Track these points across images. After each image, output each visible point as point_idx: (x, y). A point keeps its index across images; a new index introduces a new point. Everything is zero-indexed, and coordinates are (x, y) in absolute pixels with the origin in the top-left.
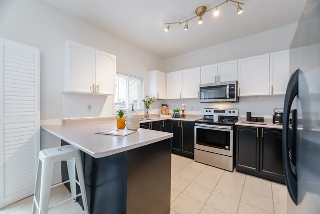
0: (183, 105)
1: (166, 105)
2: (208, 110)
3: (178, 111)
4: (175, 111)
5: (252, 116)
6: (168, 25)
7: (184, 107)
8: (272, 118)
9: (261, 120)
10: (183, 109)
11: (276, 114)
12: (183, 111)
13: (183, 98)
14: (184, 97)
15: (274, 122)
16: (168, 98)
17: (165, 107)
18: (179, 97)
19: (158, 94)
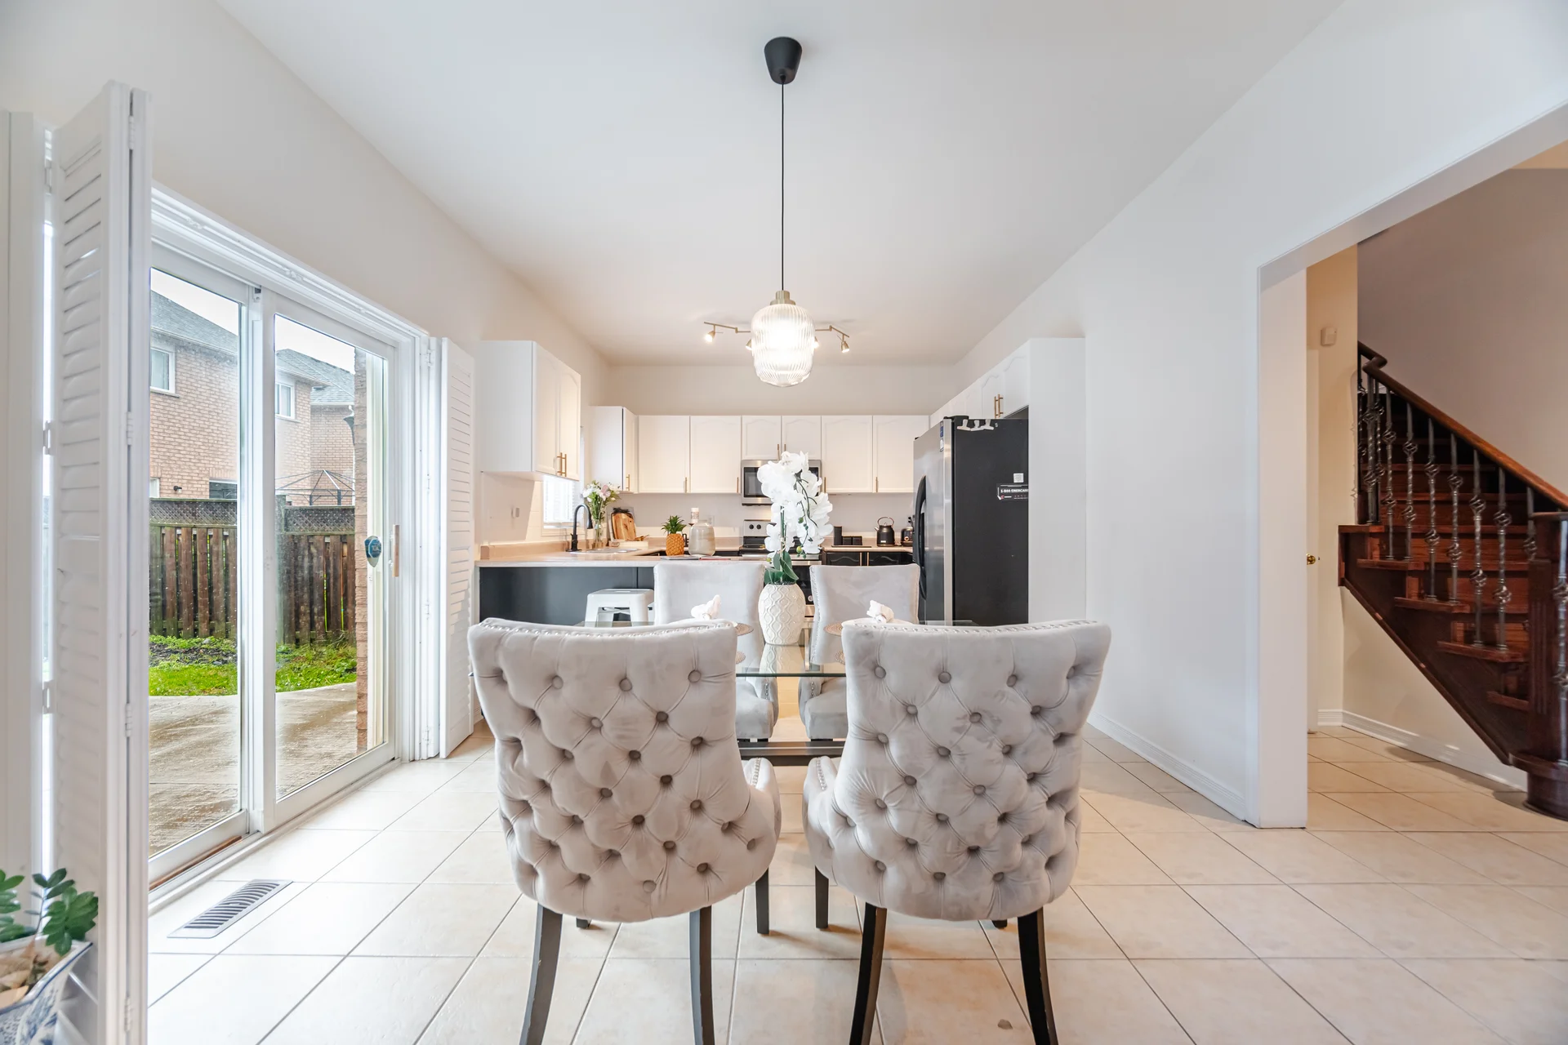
0: (695, 510)
1: (626, 512)
2: (755, 524)
5: (844, 534)
6: (712, 327)
8: (876, 537)
9: (858, 541)
11: (881, 527)
13: (692, 492)
14: (695, 489)
15: (879, 543)
16: (643, 489)
17: (624, 516)
18: (681, 490)
19: (629, 477)
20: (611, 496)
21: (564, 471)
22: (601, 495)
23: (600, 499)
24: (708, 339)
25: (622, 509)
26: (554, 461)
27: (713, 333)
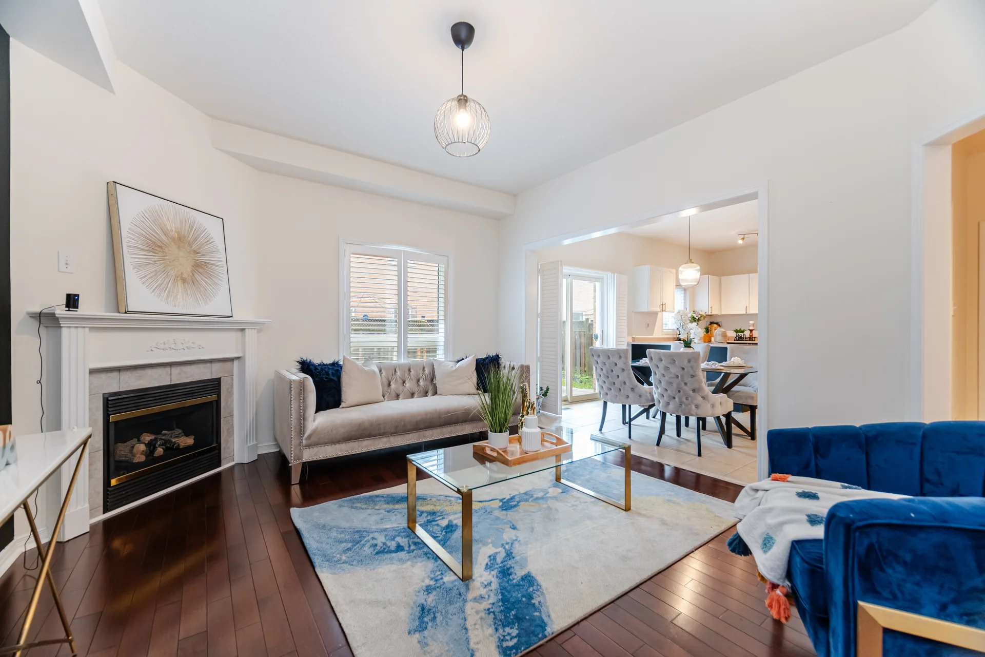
0: (751, 322)
1: (717, 324)
3: (743, 332)
4: (737, 331)
6: (742, 236)
7: (753, 325)
10: (751, 328)
12: (751, 331)
13: (750, 313)
16: (723, 313)
17: (715, 325)
18: (744, 312)
19: (711, 308)
20: (701, 317)
21: (664, 309)
22: (695, 317)
23: (695, 319)
24: (740, 242)
25: (715, 322)
26: (660, 306)
27: (743, 239)
